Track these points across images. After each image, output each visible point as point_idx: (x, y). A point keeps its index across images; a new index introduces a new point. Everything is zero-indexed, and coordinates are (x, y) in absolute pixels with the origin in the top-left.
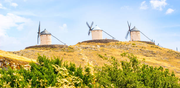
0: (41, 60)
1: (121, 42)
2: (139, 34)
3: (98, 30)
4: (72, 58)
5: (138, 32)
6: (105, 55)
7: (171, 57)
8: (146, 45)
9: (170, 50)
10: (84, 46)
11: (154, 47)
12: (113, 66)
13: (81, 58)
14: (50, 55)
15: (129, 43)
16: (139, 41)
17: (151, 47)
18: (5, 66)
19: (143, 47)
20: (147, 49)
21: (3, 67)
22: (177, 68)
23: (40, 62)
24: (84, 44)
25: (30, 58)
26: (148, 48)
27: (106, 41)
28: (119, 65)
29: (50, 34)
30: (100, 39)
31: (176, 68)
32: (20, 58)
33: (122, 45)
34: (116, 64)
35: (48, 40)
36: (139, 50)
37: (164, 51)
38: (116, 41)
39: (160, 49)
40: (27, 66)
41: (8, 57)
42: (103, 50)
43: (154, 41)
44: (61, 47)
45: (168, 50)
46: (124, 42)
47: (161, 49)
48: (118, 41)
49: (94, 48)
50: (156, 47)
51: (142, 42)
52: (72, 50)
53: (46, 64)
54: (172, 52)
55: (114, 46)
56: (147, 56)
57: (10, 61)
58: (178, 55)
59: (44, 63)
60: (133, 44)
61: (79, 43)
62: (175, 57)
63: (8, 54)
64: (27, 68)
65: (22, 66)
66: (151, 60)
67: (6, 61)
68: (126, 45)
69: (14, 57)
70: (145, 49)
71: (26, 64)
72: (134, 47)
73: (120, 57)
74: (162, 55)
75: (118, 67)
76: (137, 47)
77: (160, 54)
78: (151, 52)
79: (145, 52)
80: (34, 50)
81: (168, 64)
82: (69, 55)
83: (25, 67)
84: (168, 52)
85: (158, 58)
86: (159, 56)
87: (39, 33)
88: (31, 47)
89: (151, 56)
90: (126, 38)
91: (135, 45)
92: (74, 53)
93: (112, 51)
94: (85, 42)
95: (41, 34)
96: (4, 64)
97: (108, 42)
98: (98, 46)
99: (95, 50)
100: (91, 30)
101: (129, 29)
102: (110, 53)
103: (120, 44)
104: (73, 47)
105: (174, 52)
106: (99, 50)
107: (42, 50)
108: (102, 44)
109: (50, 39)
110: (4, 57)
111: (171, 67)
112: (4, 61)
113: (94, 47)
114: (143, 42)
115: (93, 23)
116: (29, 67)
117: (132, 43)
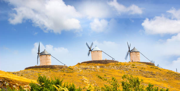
0: (41, 80)
1: (121, 63)
2: (138, 54)
3: (98, 51)
4: (72, 79)
5: (138, 53)
6: (105, 76)
7: (170, 78)
8: (145, 66)
9: (170, 71)
10: (84, 66)
11: (153, 68)
12: (113, 87)
13: (81, 79)
14: (49, 76)
15: (129, 63)
16: (139, 62)
17: (151, 68)
18: (4, 86)
19: (142, 68)
20: (147, 70)
21: (2, 87)
22: (177, 89)
23: (40, 82)
24: (83, 65)
25: (30, 78)
26: (147, 68)
27: (106, 62)
28: (119, 86)
29: (50, 55)
30: (100, 59)
31: (175, 88)
32: (19, 78)
33: (121, 66)
34: (116, 85)
35: (48, 61)
36: (139, 70)
37: (163, 72)
38: (116, 62)
39: (159, 69)
40: (27, 87)
41: (8, 77)
42: (102, 71)
43: (154, 62)
44: (61, 67)
45: (168, 72)
46: (123, 63)
47: (161, 70)
48: (118, 62)
49: (94, 69)
50: (155, 68)
51: (141, 63)
52: (72, 71)
53: (47, 84)
54: (172, 73)
55: (114, 67)
56: (146, 77)
57: (9, 82)
58: (178, 76)
59: (44, 83)
60: (133, 65)
61: (79, 64)
62: (175, 78)
63: (8, 74)
64: (27, 88)
65: (22, 86)
66: (151, 81)
67: (6, 81)
68: (125, 65)
69: (13, 77)
70: (144, 70)
71: (25, 85)
72: (134, 68)
73: (119, 78)
74: (162, 76)
75: (118, 88)
76: (136, 68)
77: (160, 75)
78: (150, 73)
79: (145, 73)
80: (34, 70)
81: (167, 85)
82: (68, 76)
83: (25, 87)
84: (168, 73)
85: (157, 79)
86: (159, 77)
87: (38, 53)
88: (31, 67)
89: (151, 77)
90: (126, 58)
91: (135, 66)
92: (74, 73)
93: (112, 71)
94: (85, 62)
95: (41, 54)
96: (3, 84)
97: (108, 63)
98: (98, 67)
99: (95, 71)
100: (90, 50)
101: (128, 50)
102: (110, 73)
103: (120, 64)
104: (72, 67)
105: (174, 73)
106: (99, 71)
107: (41, 71)
108: (101, 65)
109: (50, 60)
110: (4, 78)
111: (171, 88)
112: (4, 81)
113: (93, 67)
114: (143, 63)
115: (92, 44)
116: (28, 87)
117: (132, 63)
